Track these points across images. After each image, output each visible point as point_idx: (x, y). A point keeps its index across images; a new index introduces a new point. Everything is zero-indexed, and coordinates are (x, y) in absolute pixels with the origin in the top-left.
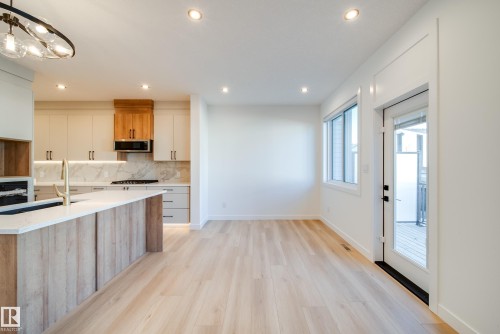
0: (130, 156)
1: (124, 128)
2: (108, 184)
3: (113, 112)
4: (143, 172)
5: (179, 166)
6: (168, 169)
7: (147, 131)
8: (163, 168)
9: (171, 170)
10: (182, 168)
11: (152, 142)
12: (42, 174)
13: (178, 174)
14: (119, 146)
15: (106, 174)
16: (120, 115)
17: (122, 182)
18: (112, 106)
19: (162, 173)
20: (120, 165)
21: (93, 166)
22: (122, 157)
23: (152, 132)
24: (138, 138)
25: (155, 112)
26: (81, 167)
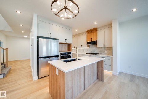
0: (90, 46)
1: (89, 38)
2: (85, 54)
3: (86, 34)
4: (94, 51)
5: (106, 49)
6: (102, 50)
7: (95, 38)
8: (100, 50)
9: (103, 50)
10: (108, 50)
11: (97, 41)
12: (74, 51)
13: (106, 52)
14: (88, 43)
15: (85, 51)
16: (88, 35)
17: (89, 54)
18: (86, 33)
19: (100, 51)
20: (88, 49)
21: (82, 49)
22: (89, 46)
23: (97, 38)
24: (93, 41)
25: (98, 31)
26: (80, 49)
